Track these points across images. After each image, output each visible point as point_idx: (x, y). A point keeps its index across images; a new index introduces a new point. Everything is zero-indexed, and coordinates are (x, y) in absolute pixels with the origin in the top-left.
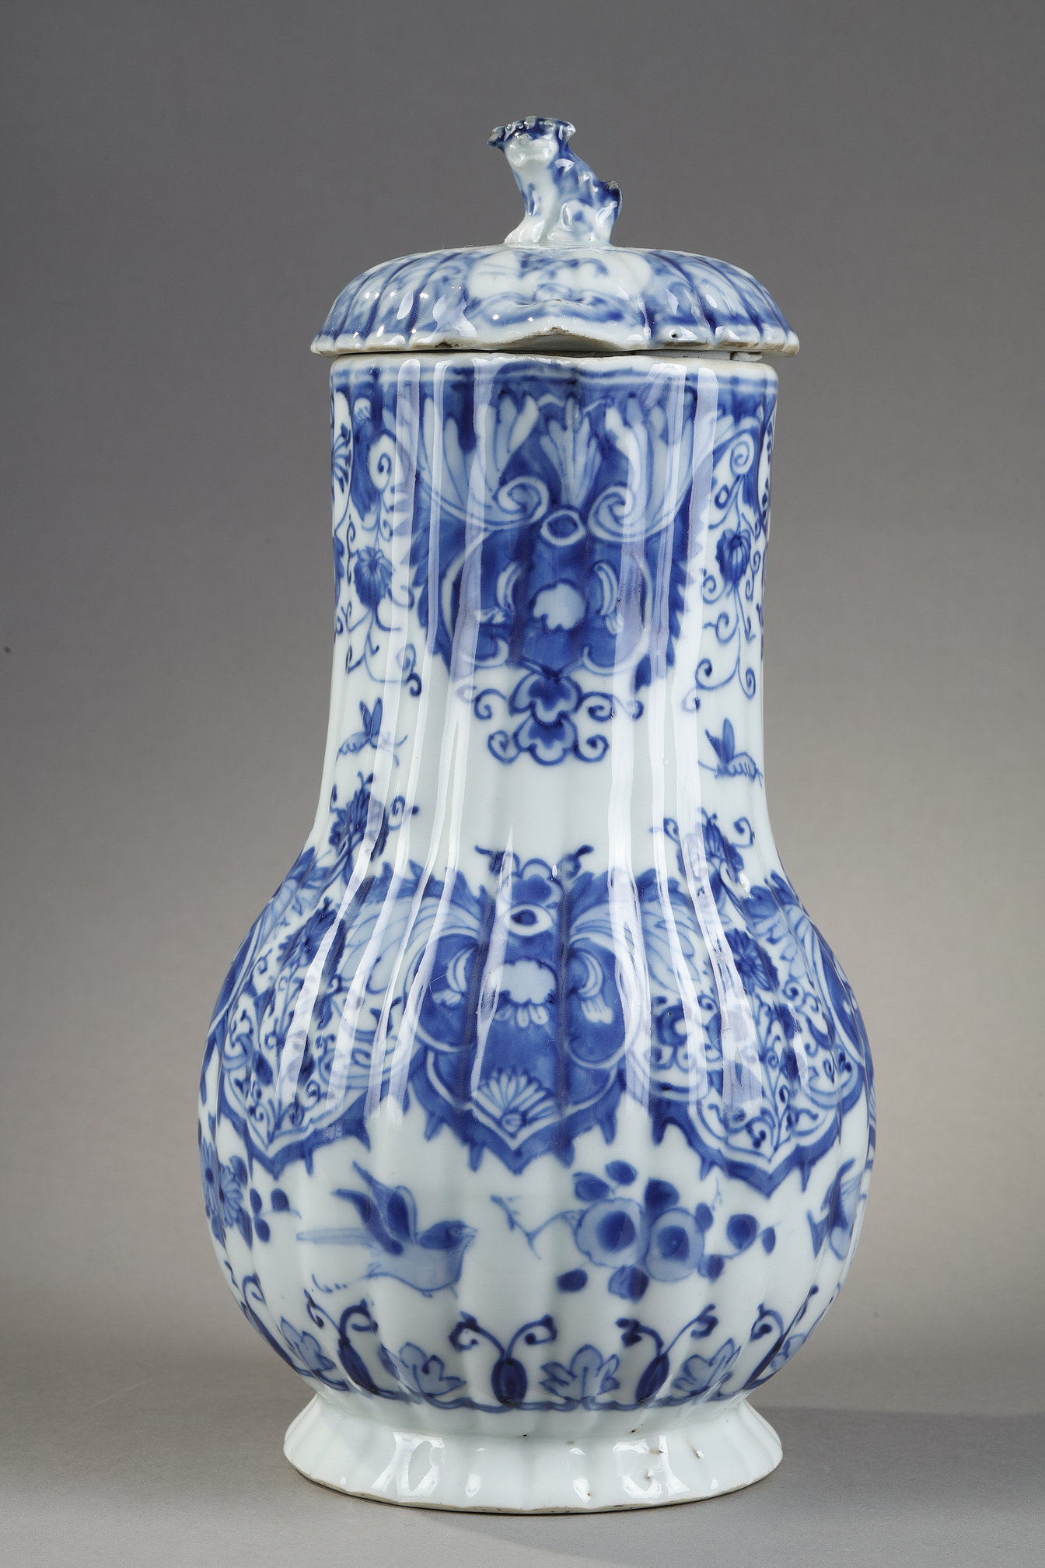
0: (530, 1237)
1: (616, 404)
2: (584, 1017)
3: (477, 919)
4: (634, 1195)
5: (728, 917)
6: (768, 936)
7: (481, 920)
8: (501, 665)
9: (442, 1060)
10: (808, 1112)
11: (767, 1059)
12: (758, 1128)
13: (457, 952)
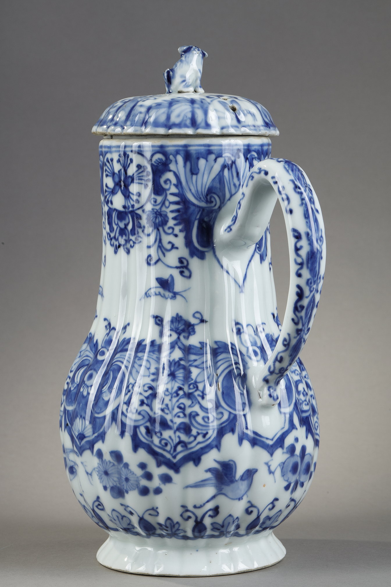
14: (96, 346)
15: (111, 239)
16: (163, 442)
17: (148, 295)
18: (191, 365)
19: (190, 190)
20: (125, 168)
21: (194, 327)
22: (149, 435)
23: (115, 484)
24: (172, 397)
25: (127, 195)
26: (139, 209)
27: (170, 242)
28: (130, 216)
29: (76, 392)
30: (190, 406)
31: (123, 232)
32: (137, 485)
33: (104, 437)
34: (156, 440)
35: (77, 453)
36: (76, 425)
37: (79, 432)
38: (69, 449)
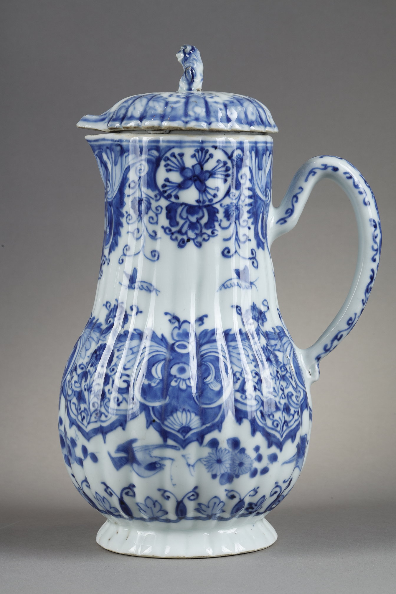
1: (104, 151)
6: (118, 349)
10: (104, 414)
12: (83, 414)
14: (163, 340)
15: (173, 234)
16: (275, 423)
17: (226, 287)
18: (274, 350)
19: (258, 185)
20: (201, 164)
21: (265, 314)
22: (263, 418)
23: (226, 471)
24: (276, 381)
25: (203, 189)
26: (217, 203)
27: (244, 235)
28: (205, 210)
29: (162, 387)
30: (286, 388)
31: (193, 226)
32: (250, 468)
33: (221, 426)
34: (269, 423)
35: (176, 447)
36: (175, 420)
37: (181, 425)
38: (156, 445)
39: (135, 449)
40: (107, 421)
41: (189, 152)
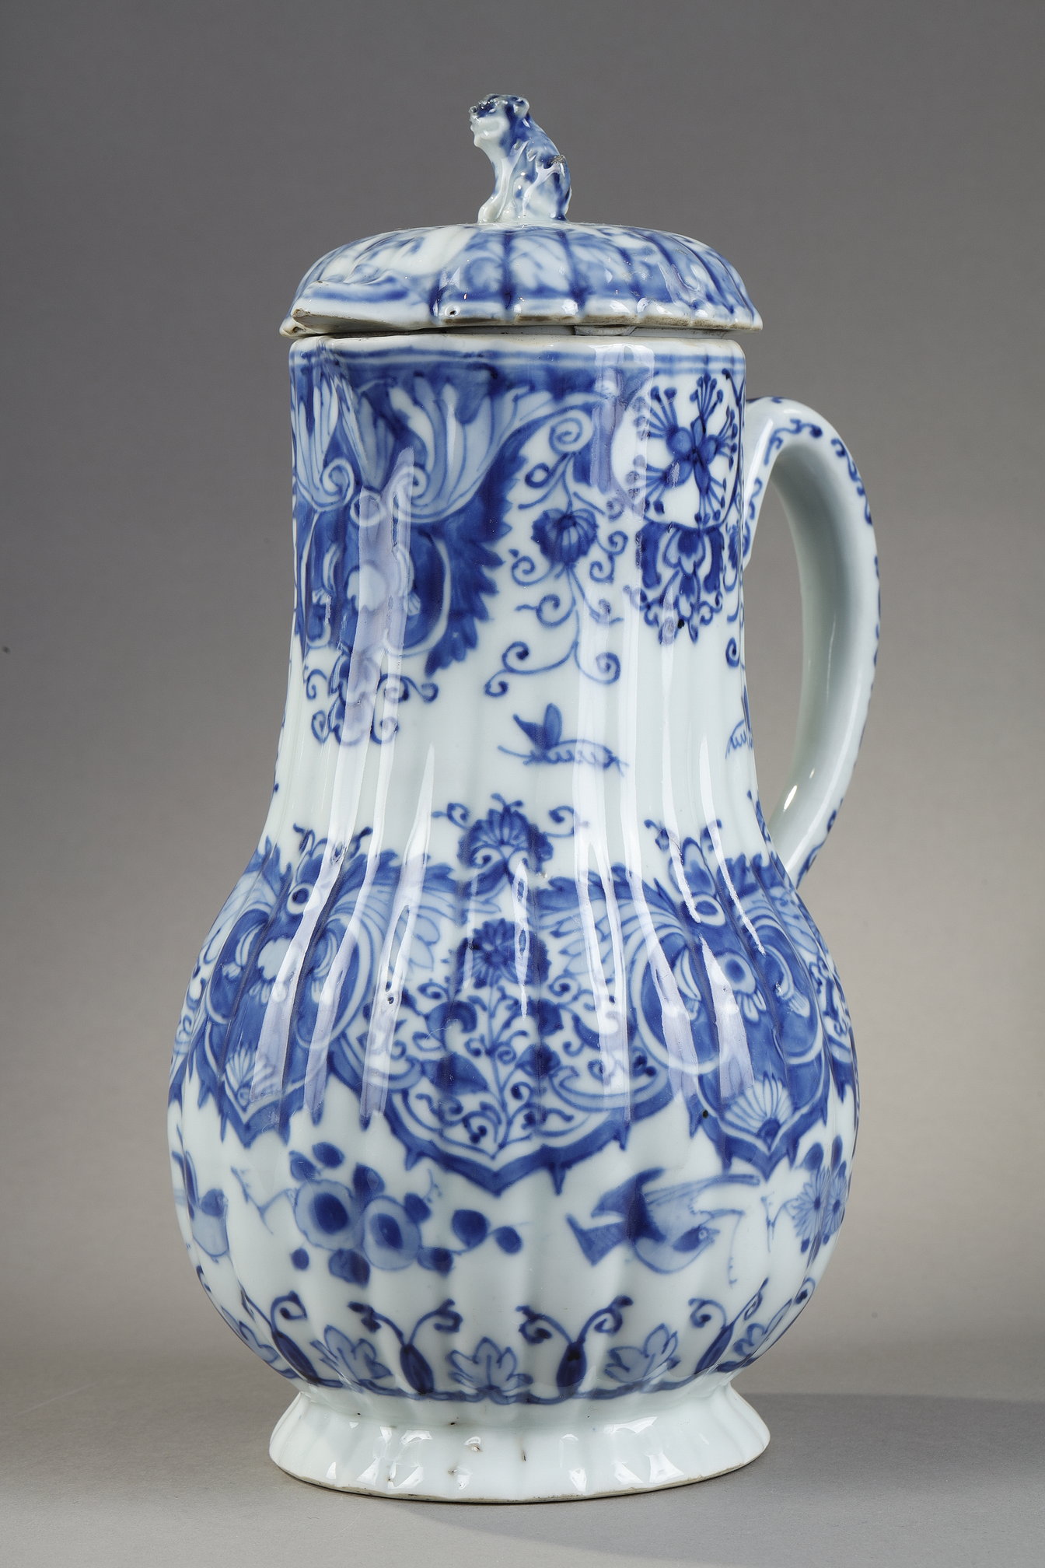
0: (262, 1210)
1: (400, 384)
2: (311, 996)
3: (276, 895)
4: (341, 1177)
5: (498, 906)
6: (554, 929)
7: (277, 896)
8: (325, 646)
9: (216, 1029)
10: (559, 1113)
11: (497, 1053)
12: (476, 1123)
13: (252, 926)
15: (649, 607)
17: (735, 743)
20: (704, 418)
25: (706, 486)
26: (723, 521)
28: (707, 540)
29: (706, 1021)
31: (687, 585)
33: (826, 1109)
35: (751, 1177)
36: (750, 1104)
37: (764, 1117)
38: (707, 1180)
39: (648, 1200)
40: (571, 1130)
41: (686, 385)
